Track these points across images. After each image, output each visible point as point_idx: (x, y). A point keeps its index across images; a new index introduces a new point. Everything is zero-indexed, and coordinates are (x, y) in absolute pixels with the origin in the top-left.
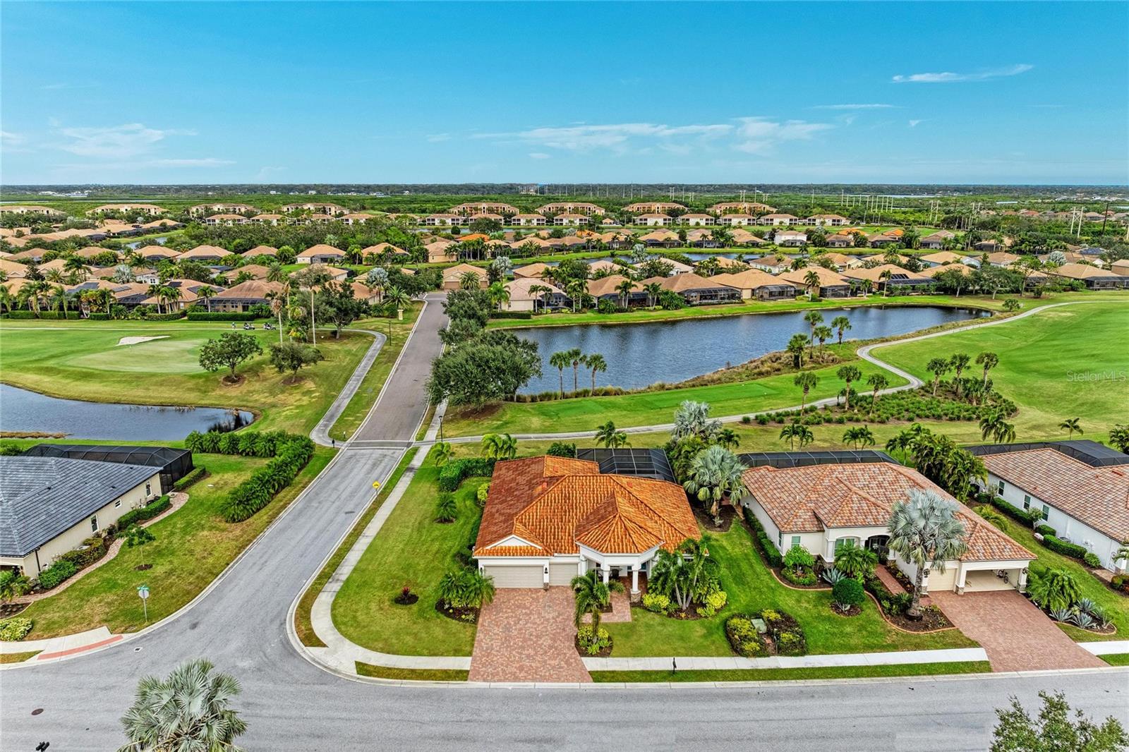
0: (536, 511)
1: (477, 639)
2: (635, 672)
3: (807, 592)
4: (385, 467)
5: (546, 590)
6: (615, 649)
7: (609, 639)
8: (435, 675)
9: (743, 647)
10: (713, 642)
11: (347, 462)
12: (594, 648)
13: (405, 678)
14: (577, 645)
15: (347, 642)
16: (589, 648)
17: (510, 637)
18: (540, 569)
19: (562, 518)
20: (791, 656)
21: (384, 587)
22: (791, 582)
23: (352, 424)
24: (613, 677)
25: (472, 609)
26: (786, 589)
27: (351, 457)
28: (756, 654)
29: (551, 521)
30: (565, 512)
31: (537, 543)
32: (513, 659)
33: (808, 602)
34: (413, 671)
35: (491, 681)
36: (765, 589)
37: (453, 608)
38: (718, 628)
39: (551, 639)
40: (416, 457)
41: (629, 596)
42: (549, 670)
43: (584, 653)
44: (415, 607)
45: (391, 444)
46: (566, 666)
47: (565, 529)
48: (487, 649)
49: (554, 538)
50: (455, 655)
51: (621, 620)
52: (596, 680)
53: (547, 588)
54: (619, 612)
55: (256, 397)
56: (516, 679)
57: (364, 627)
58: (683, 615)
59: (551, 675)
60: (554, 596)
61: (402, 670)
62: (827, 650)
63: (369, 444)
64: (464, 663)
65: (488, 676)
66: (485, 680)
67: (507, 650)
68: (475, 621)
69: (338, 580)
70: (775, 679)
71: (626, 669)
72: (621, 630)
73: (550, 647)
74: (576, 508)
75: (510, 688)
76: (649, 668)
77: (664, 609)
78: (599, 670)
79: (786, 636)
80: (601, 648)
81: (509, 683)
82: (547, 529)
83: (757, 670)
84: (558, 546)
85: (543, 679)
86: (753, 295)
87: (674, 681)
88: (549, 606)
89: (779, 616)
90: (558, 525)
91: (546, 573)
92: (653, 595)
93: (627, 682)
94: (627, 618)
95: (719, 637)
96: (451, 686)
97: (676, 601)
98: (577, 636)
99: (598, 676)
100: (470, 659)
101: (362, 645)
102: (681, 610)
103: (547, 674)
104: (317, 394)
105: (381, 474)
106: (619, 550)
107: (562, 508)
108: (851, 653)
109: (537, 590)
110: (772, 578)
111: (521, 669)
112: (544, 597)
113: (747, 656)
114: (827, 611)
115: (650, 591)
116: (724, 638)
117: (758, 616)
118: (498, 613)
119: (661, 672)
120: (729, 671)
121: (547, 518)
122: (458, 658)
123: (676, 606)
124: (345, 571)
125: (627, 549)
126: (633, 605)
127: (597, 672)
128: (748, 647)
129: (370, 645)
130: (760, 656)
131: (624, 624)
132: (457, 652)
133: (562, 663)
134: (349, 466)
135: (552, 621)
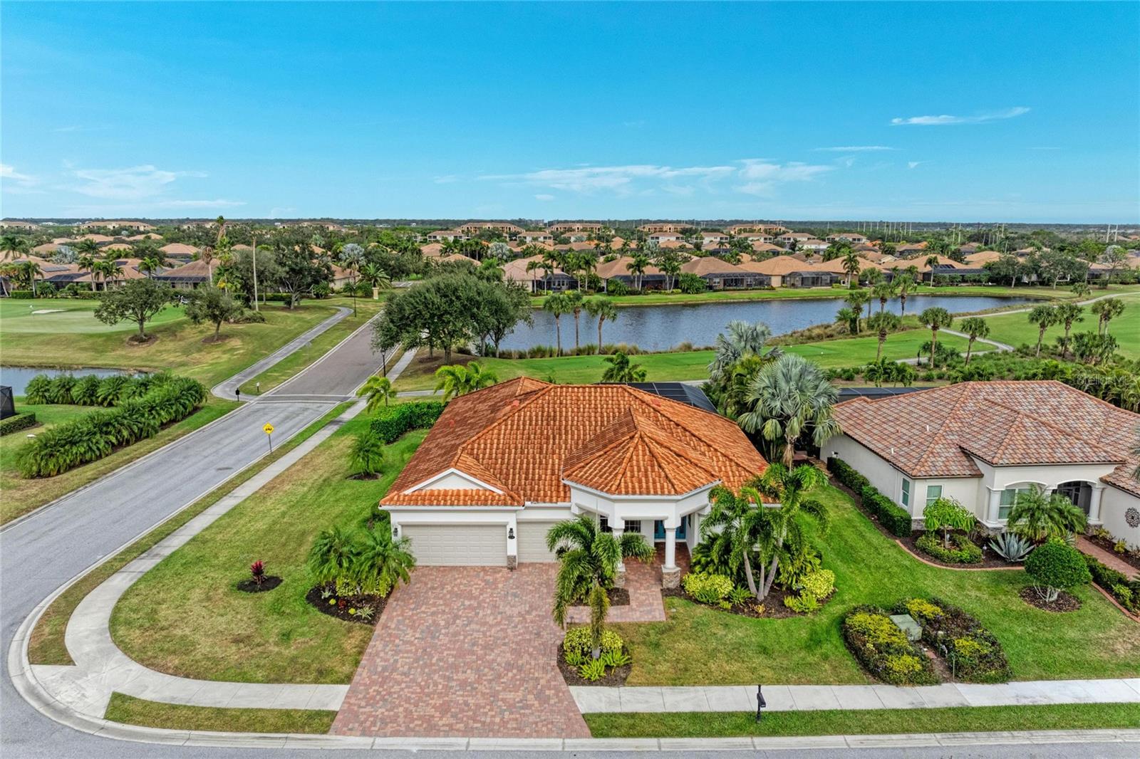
0: (497, 437)
1: (369, 650)
2: (678, 715)
3: (969, 572)
4: (301, 421)
5: (512, 569)
6: (636, 670)
7: (624, 650)
8: (262, 722)
9: (888, 664)
10: (825, 658)
11: (249, 416)
12: (595, 668)
13: (197, 728)
14: (562, 662)
15: (119, 654)
16: (585, 667)
17: (434, 647)
18: (499, 531)
19: (541, 448)
20: (983, 682)
21: (226, 567)
22: (937, 557)
23: (276, 379)
24: (633, 727)
25: (370, 599)
26: (932, 569)
27: (258, 410)
28: (915, 679)
29: (522, 453)
30: (548, 438)
31: (495, 485)
32: (431, 688)
33: (979, 589)
34: (220, 712)
35: (377, 735)
36: (896, 569)
37: (337, 598)
38: (828, 632)
39: (513, 651)
40: (349, 411)
41: (660, 579)
42: (502, 712)
43: (574, 679)
44: (269, 596)
45: (320, 398)
46: (536, 703)
47: (547, 464)
48: (385, 669)
49: (526, 479)
50: (316, 681)
51: (646, 619)
52: (597, 733)
53: (513, 566)
54: (641, 604)
55: (165, 356)
56: (431, 729)
57: (162, 629)
58: (761, 609)
59: (504, 723)
60: (525, 579)
61: (197, 710)
62: (1048, 671)
63: (289, 398)
64: (331, 697)
65: (374, 724)
66: (365, 733)
67: (422, 673)
68: (373, 620)
69: (157, 555)
70: (968, 729)
71: (660, 710)
72: (648, 635)
73: (509, 666)
74: (566, 433)
75: (414, 750)
76: (705, 708)
77: (724, 599)
78: (604, 711)
79: (965, 644)
80: (608, 667)
81: (416, 740)
82: (515, 464)
83: (925, 711)
84: (532, 490)
85: (488, 730)
86: (783, 282)
87: (762, 734)
88: (515, 595)
89: (939, 609)
90: (534, 458)
91: (512, 537)
92: (703, 575)
93: (663, 736)
94: (657, 614)
95: (834, 646)
96: (291, 745)
97: (746, 587)
98: (562, 646)
99: (603, 725)
100: (345, 688)
101: (141, 661)
102: (755, 601)
103: (497, 720)
104: (241, 351)
105: (294, 426)
106: (641, 489)
107: (542, 434)
108: (1098, 677)
109: (495, 570)
110: (901, 552)
111: (444, 709)
112: (507, 579)
113: (896, 683)
114: (1018, 604)
115: (697, 568)
116: (842, 649)
117: (899, 610)
118: (418, 606)
119: (731, 714)
120: (868, 712)
121: (516, 448)
122: (321, 686)
123: (746, 594)
124: (176, 542)
125: (655, 489)
126: (667, 593)
127: (600, 715)
128: (899, 664)
129: (158, 661)
130: (922, 683)
131: (652, 625)
132: (322, 676)
133: (530, 697)
134: (250, 419)
135: (516, 620)
